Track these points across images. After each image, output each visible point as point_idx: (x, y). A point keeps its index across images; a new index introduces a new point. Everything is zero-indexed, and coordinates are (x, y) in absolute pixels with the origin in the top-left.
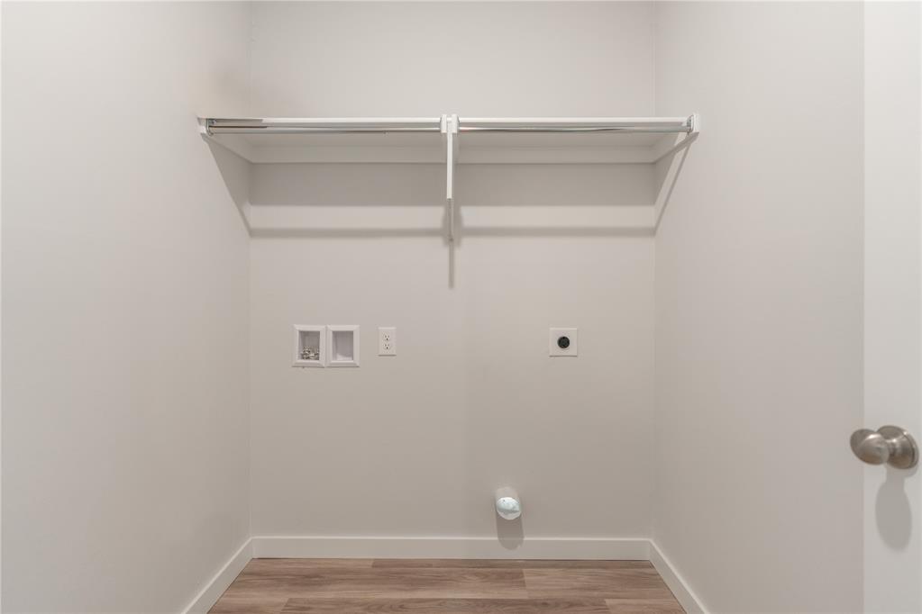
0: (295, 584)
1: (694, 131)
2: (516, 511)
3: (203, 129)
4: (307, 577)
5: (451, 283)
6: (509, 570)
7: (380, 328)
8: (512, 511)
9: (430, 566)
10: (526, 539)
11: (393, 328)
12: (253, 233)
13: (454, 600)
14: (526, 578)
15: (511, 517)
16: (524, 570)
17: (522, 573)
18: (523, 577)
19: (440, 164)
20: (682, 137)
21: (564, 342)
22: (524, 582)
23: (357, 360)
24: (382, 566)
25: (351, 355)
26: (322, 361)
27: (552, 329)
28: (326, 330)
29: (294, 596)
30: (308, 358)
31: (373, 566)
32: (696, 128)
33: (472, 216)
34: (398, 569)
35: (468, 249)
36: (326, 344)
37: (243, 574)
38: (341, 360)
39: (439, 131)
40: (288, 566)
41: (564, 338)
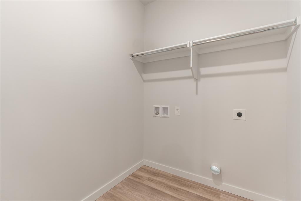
0: (152, 174)
1: (297, 24)
2: (219, 172)
3: (131, 58)
4: (155, 173)
5: (197, 94)
6: (215, 192)
7: (175, 107)
8: (217, 172)
9: (189, 182)
10: (223, 183)
11: (179, 107)
12: (144, 81)
13: (193, 193)
14: (221, 196)
15: (216, 174)
16: (221, 194)
17: (220, 194)
18: (220, 195)
19: (188, 56)
20: (293, 27)
21: (239, 115)
22: (220, 197)
23: (169, 116)
24: (175, 177)
25: (167, 114)
26: (160, 115)
27: (234, 109)
28: (161, 107)
29: (150, 177)
30: (157, 114)
31: (172, 176)
32: (298, 23)
33: (204, 71)
34: (179, 179)
35: (203, 82)
36: (161, 111)
37: (141, 168)
38: (165, 115)
39: (187, 47)
40: (151, 169)
41: (239, 113)
